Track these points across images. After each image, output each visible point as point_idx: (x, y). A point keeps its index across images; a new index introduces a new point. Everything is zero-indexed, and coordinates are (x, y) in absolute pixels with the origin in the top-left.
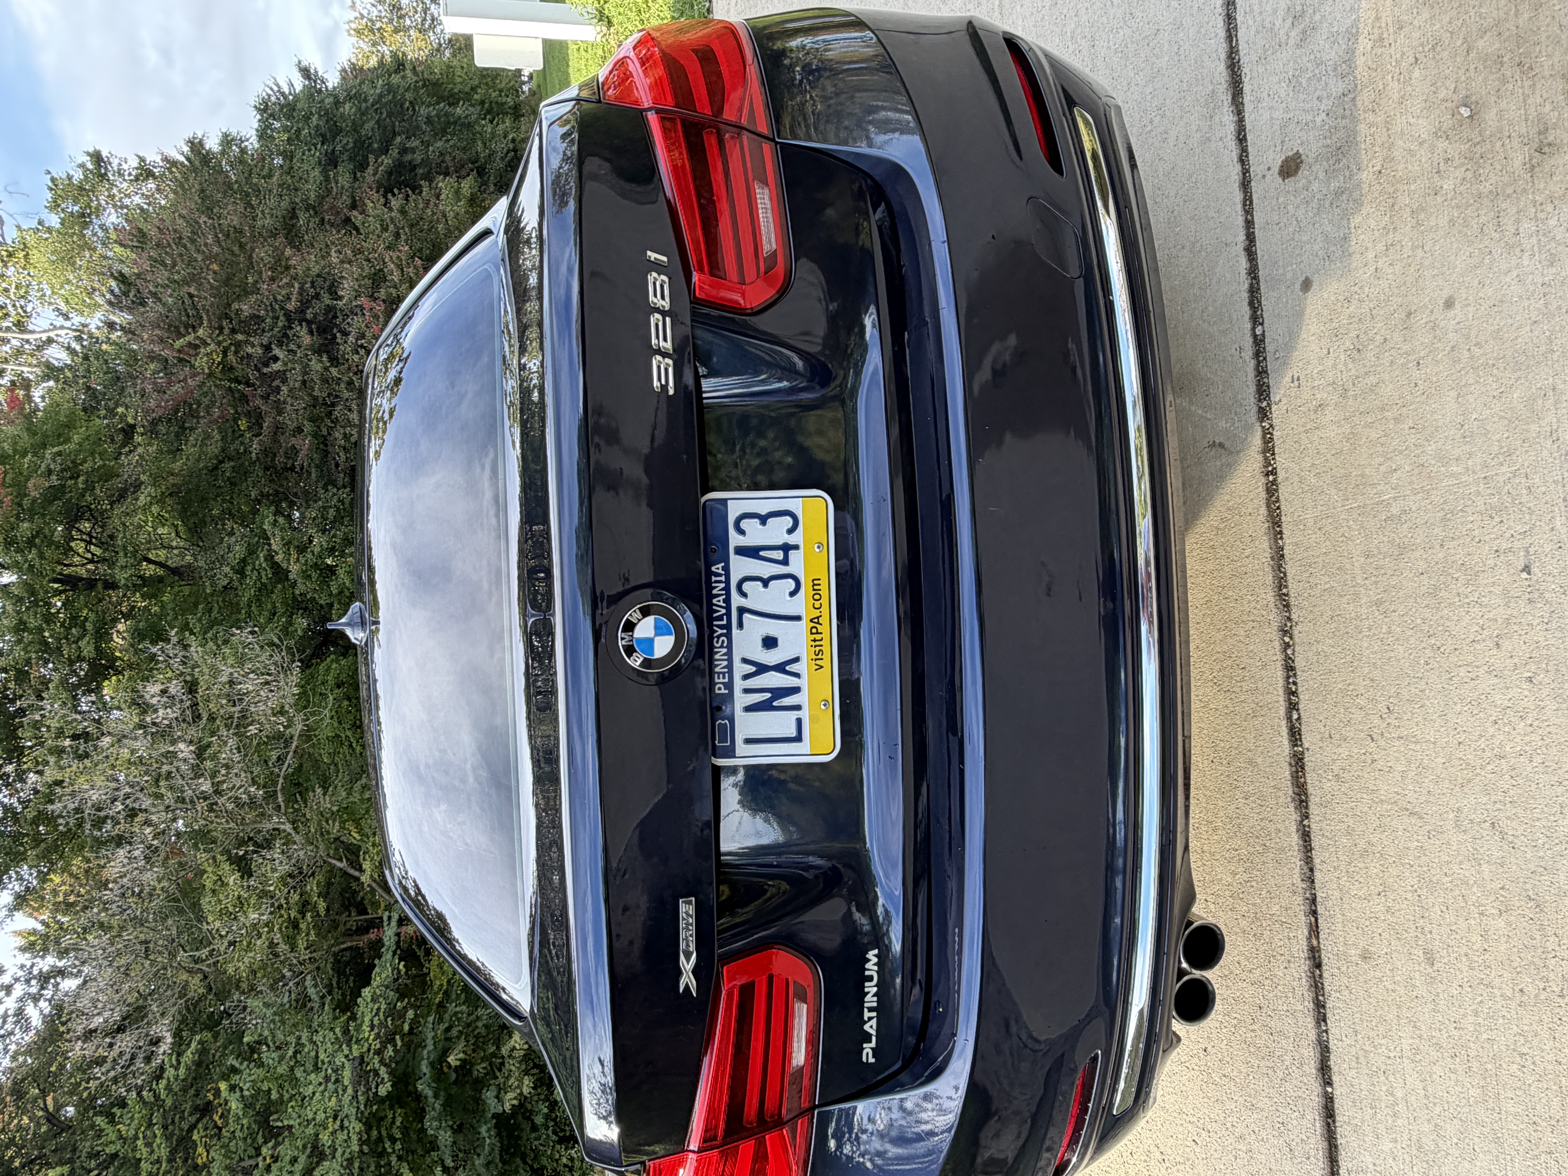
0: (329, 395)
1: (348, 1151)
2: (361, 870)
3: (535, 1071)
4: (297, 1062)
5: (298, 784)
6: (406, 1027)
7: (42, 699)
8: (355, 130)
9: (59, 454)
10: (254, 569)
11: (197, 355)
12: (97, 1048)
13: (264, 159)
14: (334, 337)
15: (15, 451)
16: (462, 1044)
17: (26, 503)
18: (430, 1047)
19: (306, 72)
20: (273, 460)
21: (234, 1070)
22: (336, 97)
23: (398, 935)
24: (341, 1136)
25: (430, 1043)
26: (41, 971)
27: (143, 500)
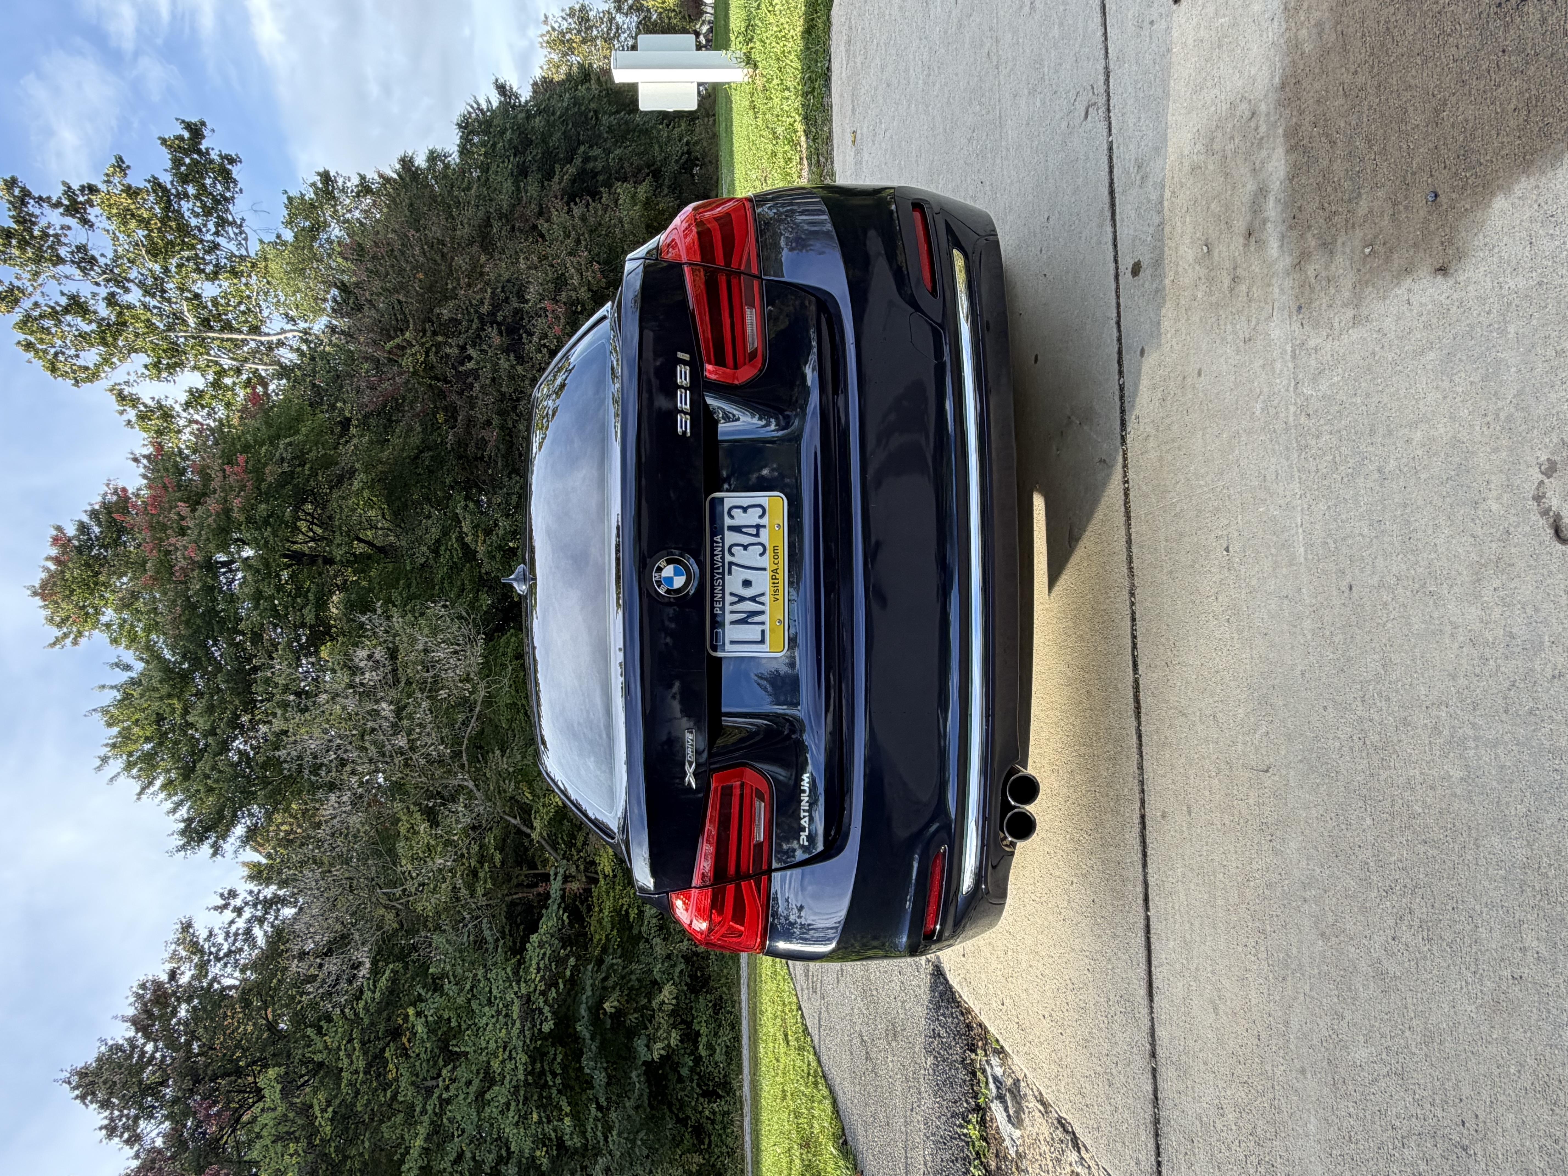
0: (515, 390)
1: (515, 1079)
2: (532, 828)
3: (683, 1026)
4: (473, 995)
5: (481, 748)
6: (568, 973)
7: (272, 659)
8: (543, 141)
9: (290, 444)
10: (446, 549)
11: (403, 355)
12: (310, 966)
13: (464, 172)
14: (521, 338)
15: (255, 441)
16: (617, 993)
17: (264, 486)
18: (589, 993)
19: (501, 89)
20: (466, 450)
21: (420, 999)
22: (528, 111)
23: (564, 890)
24: (510, 1066)
25: (588, 989)
26: (265, 897)
27: (356, 485)
